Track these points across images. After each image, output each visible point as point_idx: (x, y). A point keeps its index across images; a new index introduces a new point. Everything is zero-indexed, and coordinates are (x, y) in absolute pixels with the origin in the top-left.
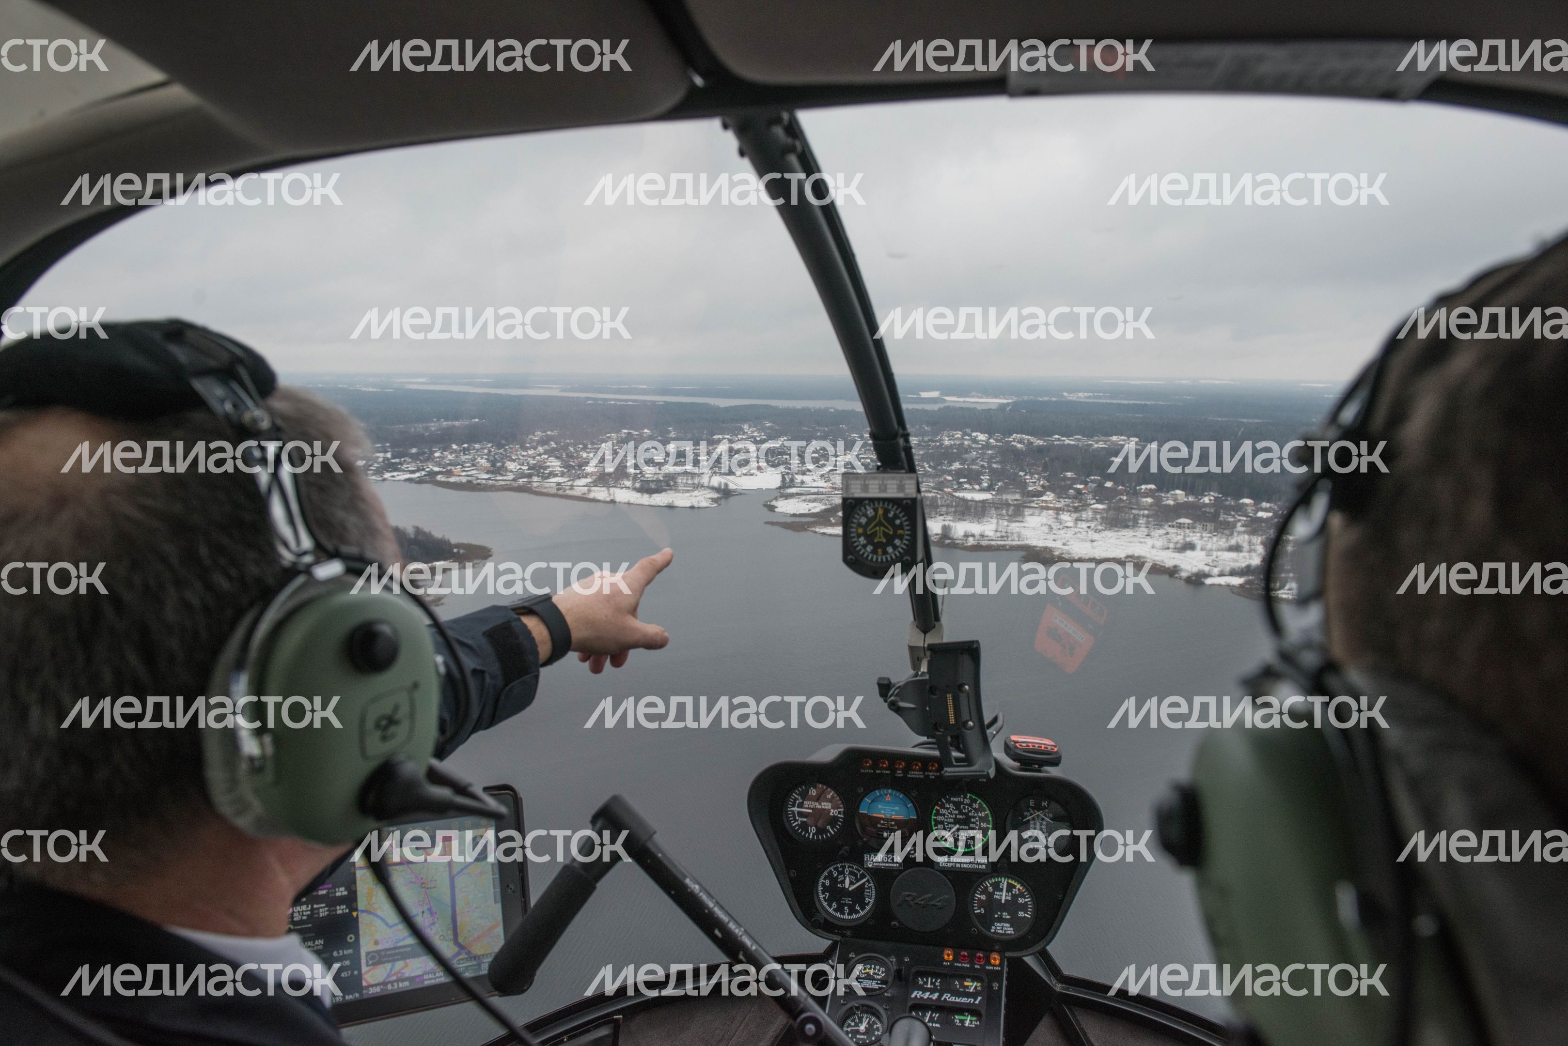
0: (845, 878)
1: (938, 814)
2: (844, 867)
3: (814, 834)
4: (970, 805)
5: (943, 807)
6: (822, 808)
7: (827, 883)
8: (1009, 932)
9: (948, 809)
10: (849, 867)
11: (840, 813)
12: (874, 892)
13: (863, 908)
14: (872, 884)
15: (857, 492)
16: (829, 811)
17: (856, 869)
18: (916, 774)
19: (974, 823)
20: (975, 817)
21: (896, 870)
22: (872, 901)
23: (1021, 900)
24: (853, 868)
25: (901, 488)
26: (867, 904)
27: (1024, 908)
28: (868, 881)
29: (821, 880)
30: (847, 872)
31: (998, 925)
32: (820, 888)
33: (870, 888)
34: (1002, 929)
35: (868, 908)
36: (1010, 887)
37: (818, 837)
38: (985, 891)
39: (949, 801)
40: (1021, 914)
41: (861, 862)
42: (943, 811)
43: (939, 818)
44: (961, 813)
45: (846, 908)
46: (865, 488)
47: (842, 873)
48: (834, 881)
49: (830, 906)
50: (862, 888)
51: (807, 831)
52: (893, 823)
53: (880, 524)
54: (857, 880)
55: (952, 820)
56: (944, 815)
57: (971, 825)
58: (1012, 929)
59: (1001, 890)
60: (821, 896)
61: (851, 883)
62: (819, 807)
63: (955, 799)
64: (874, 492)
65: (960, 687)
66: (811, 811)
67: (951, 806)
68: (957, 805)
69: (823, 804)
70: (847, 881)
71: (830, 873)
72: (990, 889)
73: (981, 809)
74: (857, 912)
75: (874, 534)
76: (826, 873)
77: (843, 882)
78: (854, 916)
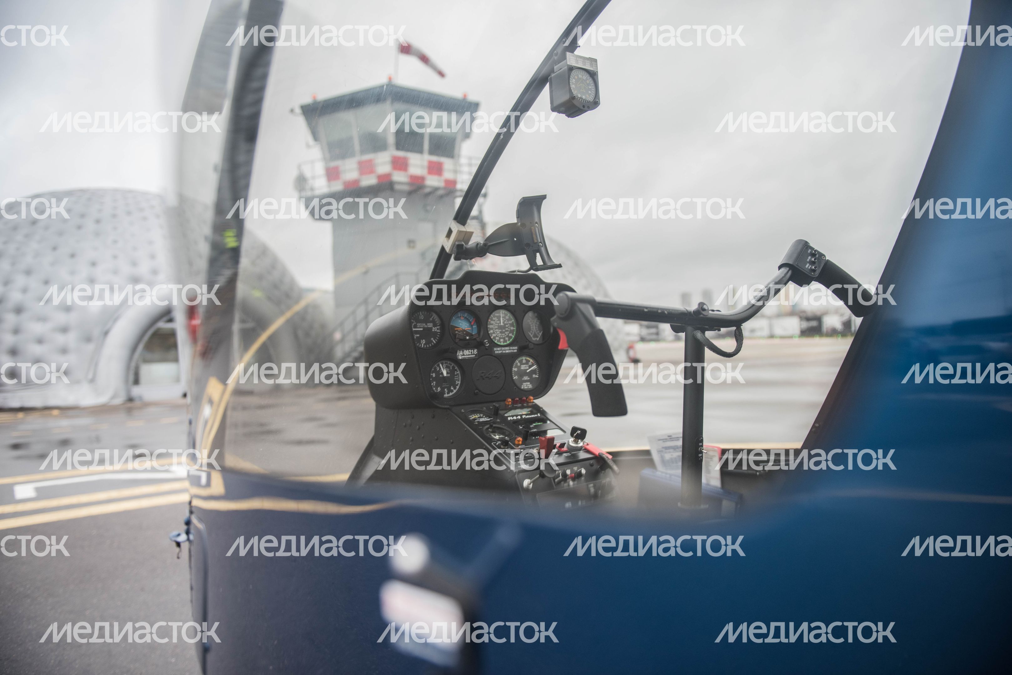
1: (490, 323)
3: (424, 344)
4: (505, 316)
5: (492, 319)
6: (427, 328)
7: (433, 375)
8: (530, 387)
9: (494, 320)
10: (445, 363)
11: (438, 329)
12: (460, 377)
13: (455, 388)
14: (459, 372)
16: (431, 328)
17: (449, 364)
19: (507, 327)
20: (507, 324)
21: (474, 359)
22: (459, 382)
23: (533, 368)
24: (447, 363)
26: (457, 385)
27: (535, 372)
28: (456, 370)
29: (430, 374)
30: (444, 366)
31: (525, 384)
34: (527, 386)
35: (458, 387)
36: (528, 361)
37: (426, 346)
38: (516, 366)
39: (495, 315)
40: (534, 376)
41: (454, 357)
43: (490, 326)
45: (446, 390)
48: (437, 374)
49: (436, 389)
51: (420, 343)
54: (451, 371)
55: (497, 327)
56: (492, 324)
57: (507, 329)
58: (531, 385)
60: (431, 385)
61: (448, 372)
62: (426, 326)
63: (498, 314)
66: (422, 329)
67: (496, 319)
68: (499, 318)
69: (428, 324)
70: (445, 372)
71: (436, 368)
72: (519, 364)
73: (510, 319)
74: (452, 391)
78: (451, 394)
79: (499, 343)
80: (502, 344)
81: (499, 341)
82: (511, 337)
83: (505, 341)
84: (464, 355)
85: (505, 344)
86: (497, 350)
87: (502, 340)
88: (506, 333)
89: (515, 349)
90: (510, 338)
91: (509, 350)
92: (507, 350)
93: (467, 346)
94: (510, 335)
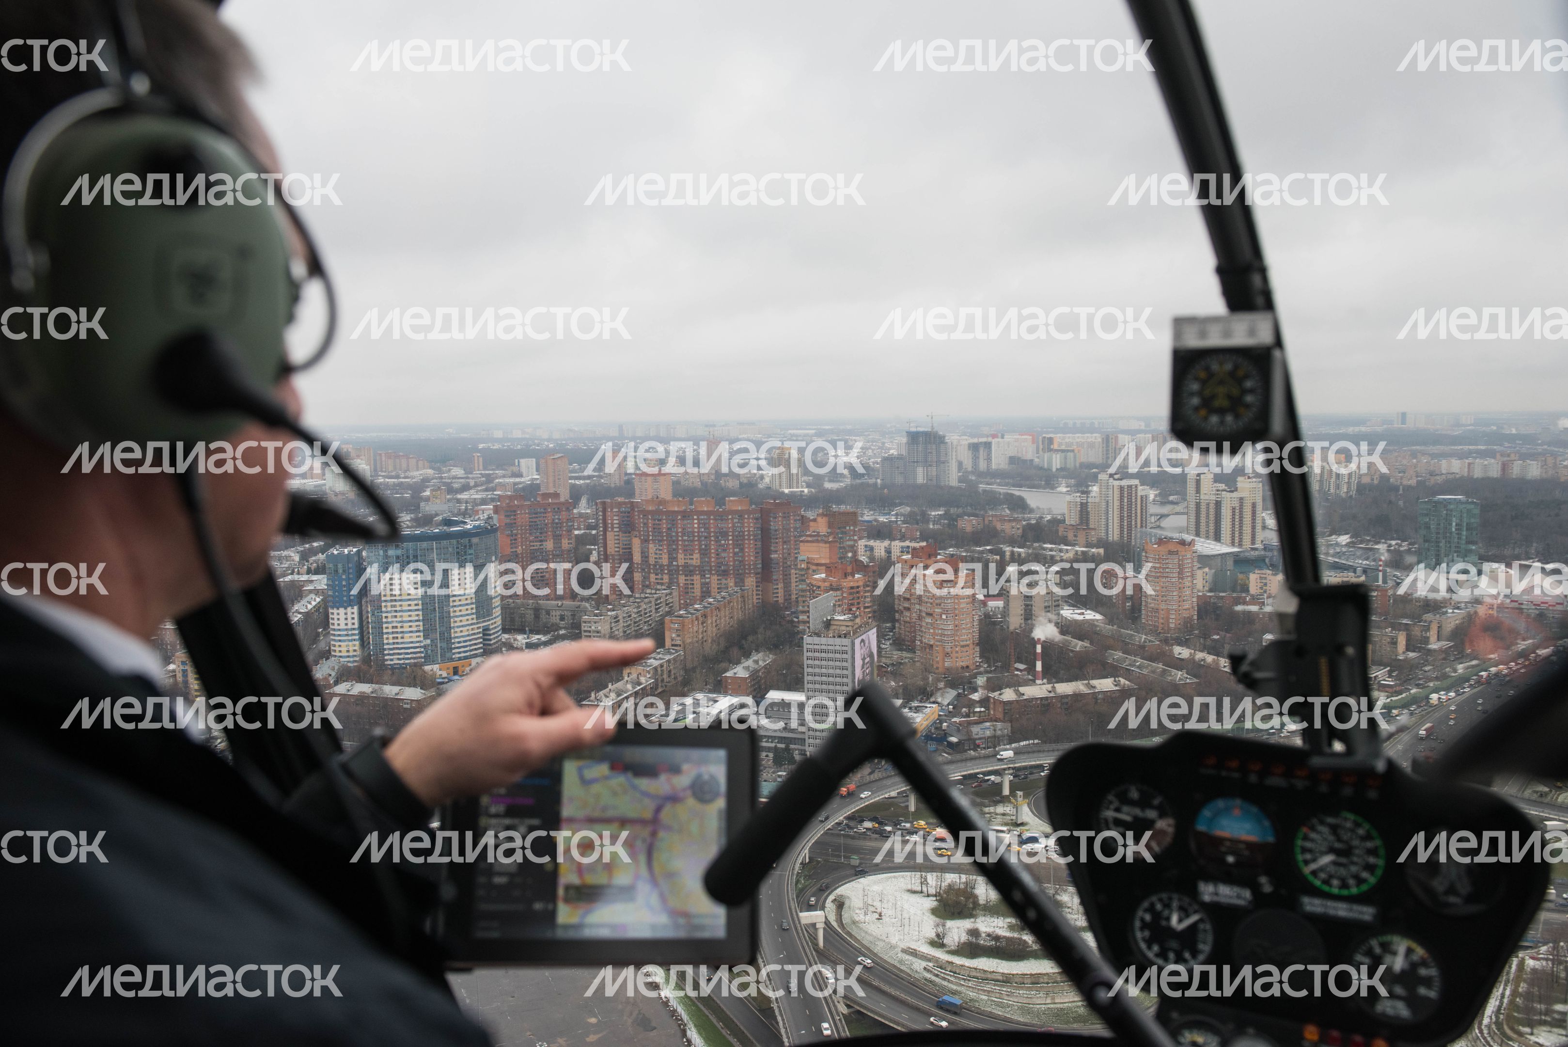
0: (1171, 911)
1: (1306, 838)
2: (1170, 899)
4: (1352, 831)
5: (1313, 829)
6: (1145, 817)
7: (1148, 917)
8: (1402, 1015)
9: (1318, 832)
10: (1178, 898)
11: (1168, 825)
12: (1210, 937)
13: (1194, 957)
14: (1208, 927)
15: (1193, 341)
16: (1154, 822)
17: (1188, 903)
18: (1276, 781)
19: (1358, 855)
20: (1356, 847)
21: (1243, 909)
22: (1207, 948)
23: (1423, 972)
24: (1183, 900)
25: (1252, 332)
26: (1201, 952)
27: (1427, 982)
28: (1201, 920)
29: (1140, 913)
30: (1175, 904)
32: (1138, 924)
33: (1205, 931)
34: (1393, 1008)
35: (1201, 957)
36: (1409, 951)
38: (1369, 952)
39: (1322, 823)
40: (1422, 991)
41: (1194, 894)
42: (1313, 835)
43: (1308, 845)
44: (1339, 840)
45: (1171, 954)
46: (1203, 334)
47: (1167, 906)
48: (1157, 916)
49: (1149, 948)
50: (1193, 928)
52: (1242, 846)
53: (1221, 382)
54: (1188, 916)
55: (1324, 849)
56: (1312, 840)
57: (1355, 859)
59: (1394, 953)
60: (1139, 935)
61: (1180, 920)
62: (1141, 815)
63: (1330, 820)
64: (1214, 340)
65: (1339, 649)
66: (1129, 820)
67: (1324, 829)
68: (1334, 829)
69: (1147, 811)
70: (1174, 919)
71: (1152, 905)
72: (1378, 950)
73: (1368, 837)
75: (1213, 397)
76: (1146, 904)
77: (1168, 919)
79: (1326, 888)
80: (1335, 891)
81: (1326, 882)
82: (1364, 881)
83: (1344, 885)
84: (1216, 894)
85: (1345, 892)
86: (1313, 905)
87: (1335, 882)
88: (1354, 869)
89: (1366, 913)
90: (1360, 881)
91: (1351, 910)
92: (1341, 910)
93: (1228, 877)
94: (1365, 875)
